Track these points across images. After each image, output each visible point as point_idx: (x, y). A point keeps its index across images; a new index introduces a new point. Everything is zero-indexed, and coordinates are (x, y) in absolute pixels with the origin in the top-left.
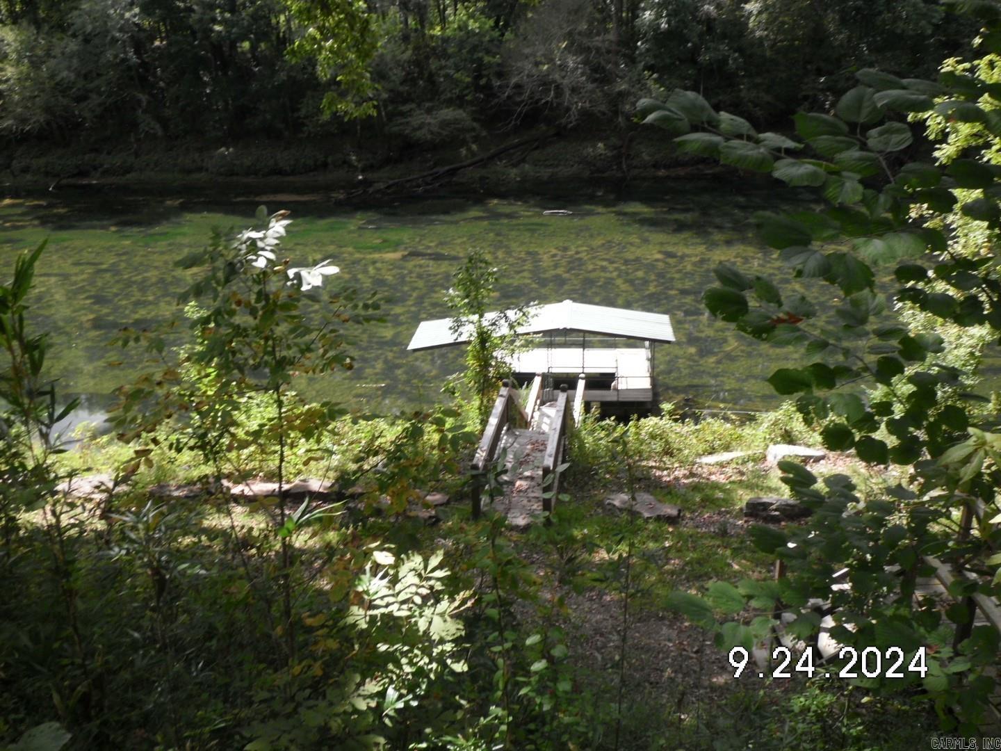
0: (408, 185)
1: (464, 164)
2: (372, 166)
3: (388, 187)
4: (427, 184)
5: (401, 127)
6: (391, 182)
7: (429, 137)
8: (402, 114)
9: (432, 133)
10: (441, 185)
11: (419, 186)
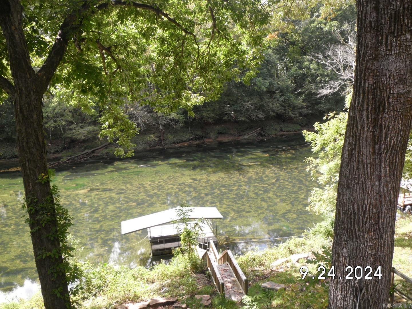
0: (76, 159)
1: (99, 147)
2: (57, 151)
3: (68, 160)
4: (84, 157)
5: (71, 135)
6: (69, 158)
7: (83, 138)
8: (71, 129)
9: (84, 136)
10: (90, 158)
11: (81, 159)
